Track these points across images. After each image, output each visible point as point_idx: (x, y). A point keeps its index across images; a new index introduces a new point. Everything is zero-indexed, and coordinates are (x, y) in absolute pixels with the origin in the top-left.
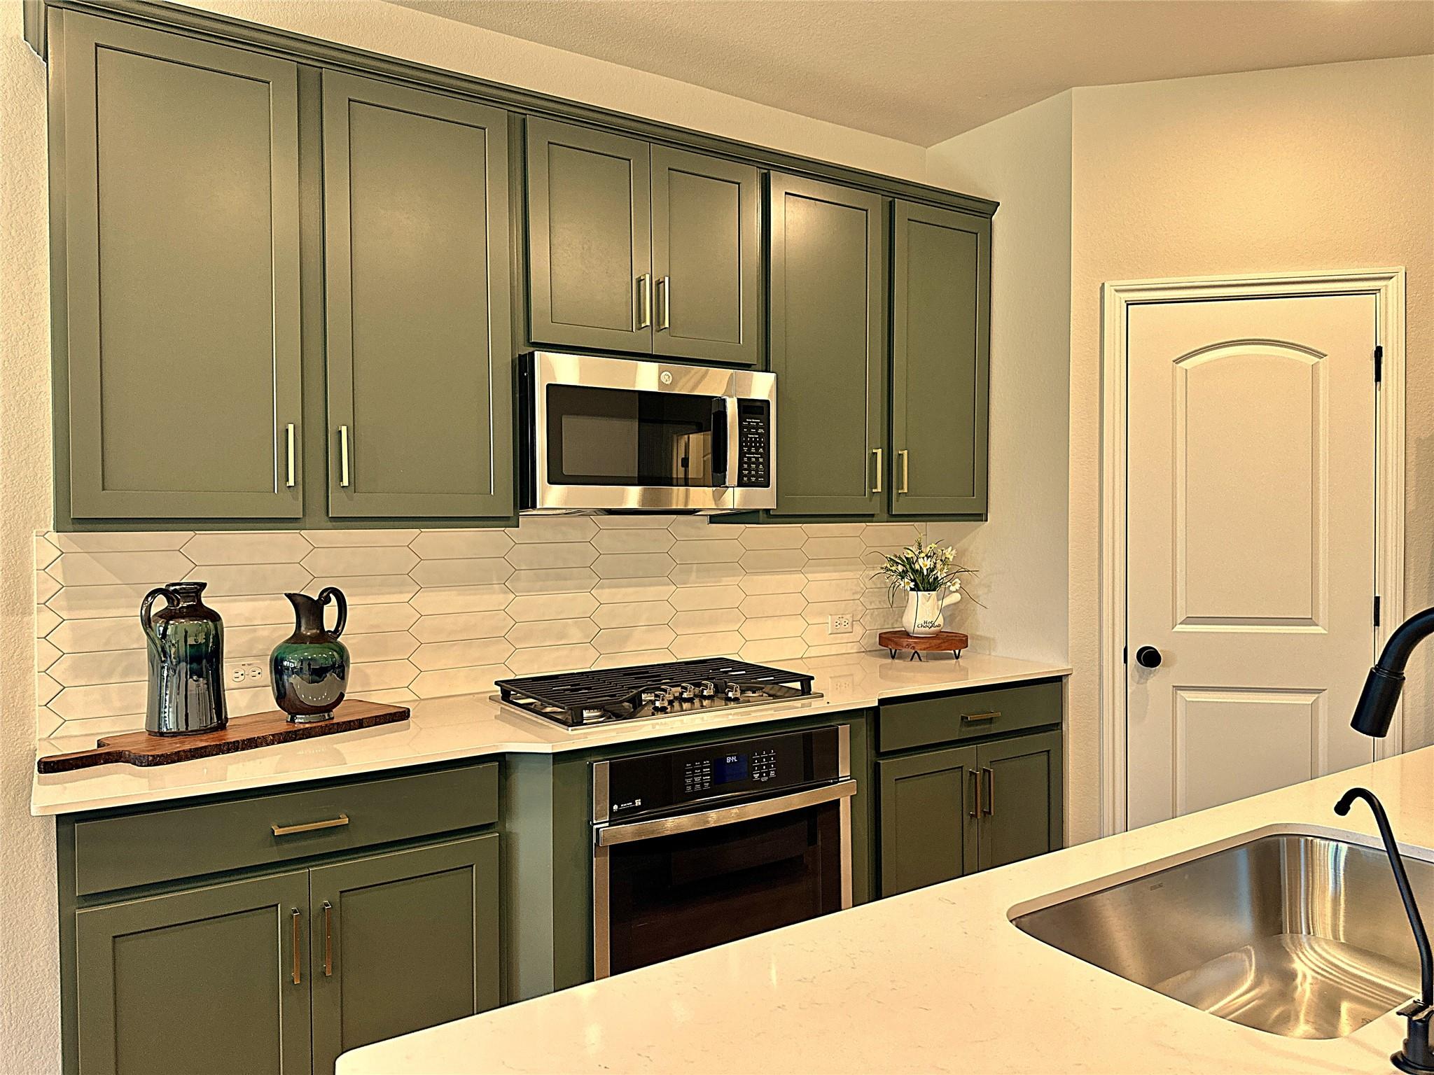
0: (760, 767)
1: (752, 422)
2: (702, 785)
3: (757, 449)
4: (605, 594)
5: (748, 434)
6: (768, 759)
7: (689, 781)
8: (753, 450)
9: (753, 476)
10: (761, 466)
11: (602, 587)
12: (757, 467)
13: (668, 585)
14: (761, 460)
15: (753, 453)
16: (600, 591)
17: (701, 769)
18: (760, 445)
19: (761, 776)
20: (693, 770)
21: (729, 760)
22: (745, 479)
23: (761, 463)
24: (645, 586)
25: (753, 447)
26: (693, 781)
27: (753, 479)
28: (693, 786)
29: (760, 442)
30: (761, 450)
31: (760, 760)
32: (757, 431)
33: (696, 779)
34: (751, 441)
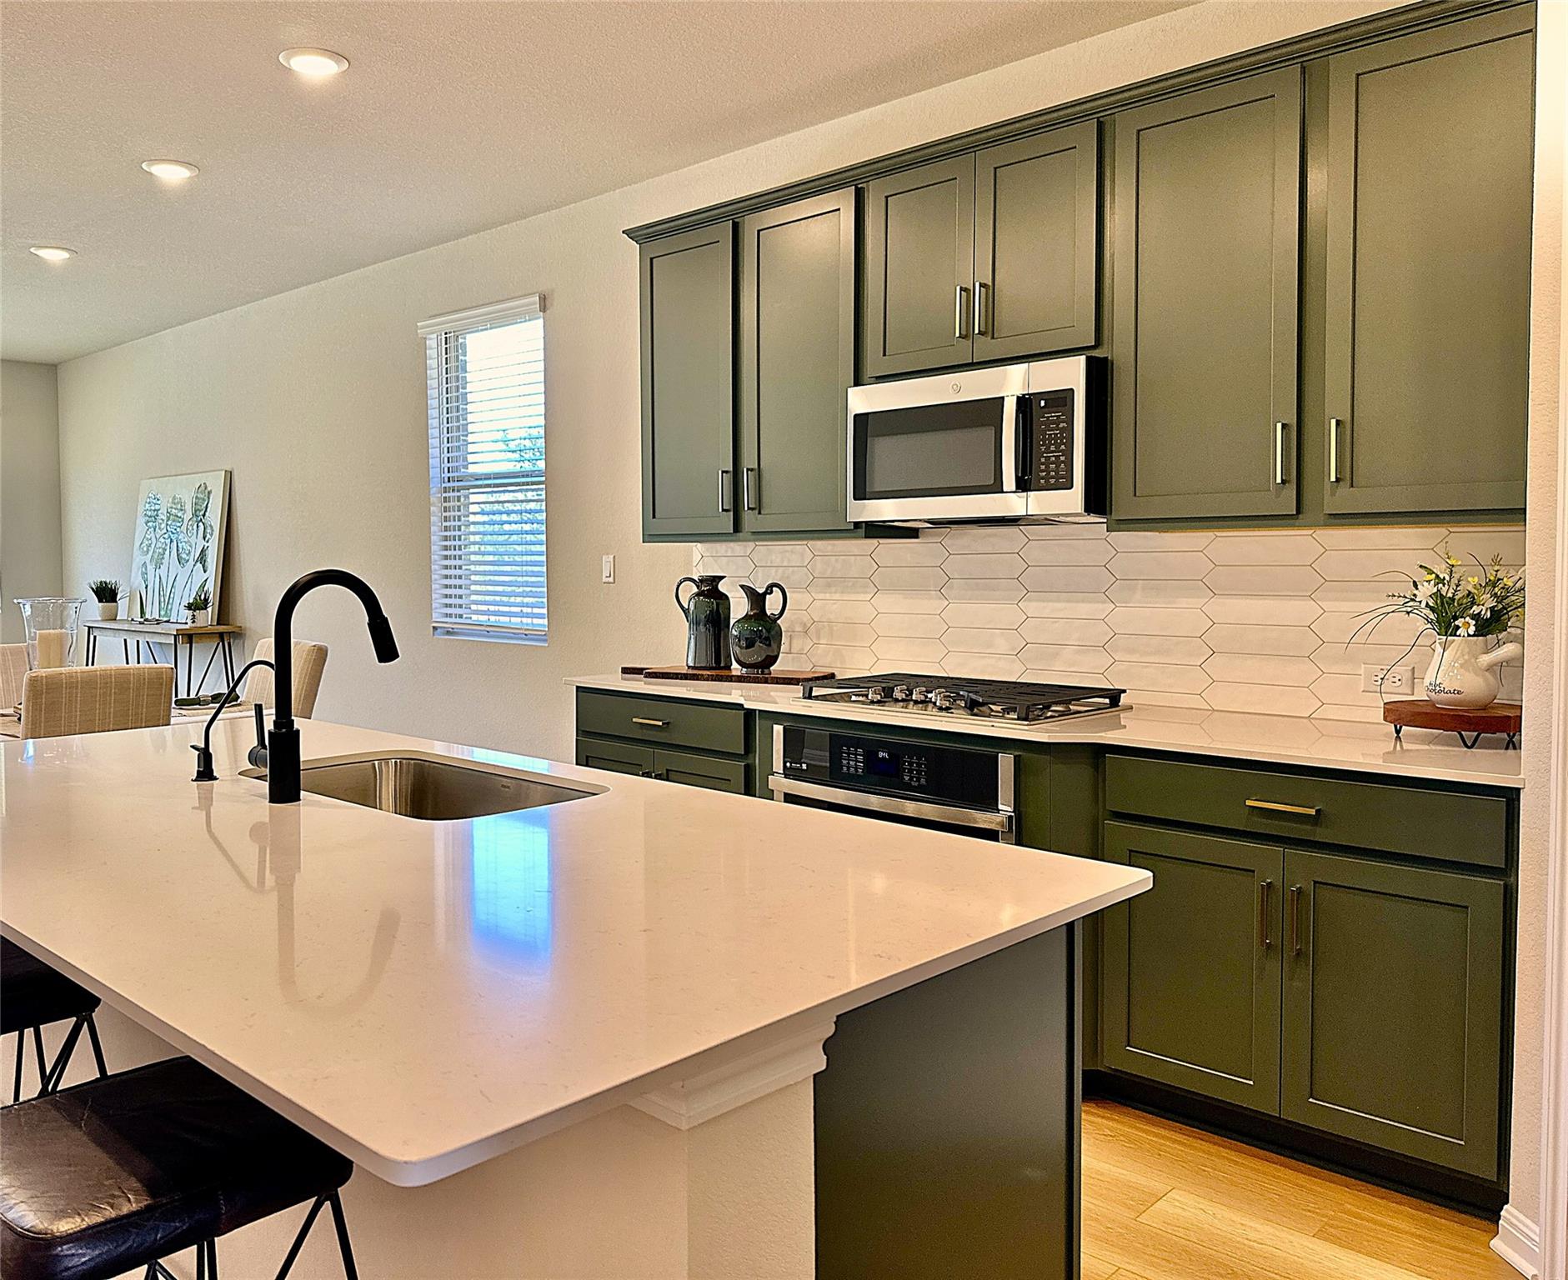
0: (911, 771)
1: (1051, 417)
2: (856, 768)
3: (1058, 446)
4: (1032, 607)
5: (1046, 431)
6: (919, 765)
7: (845, 762)
8: (1053, 448)
9: (1052, 477)
10: (1062, 466)
11: (1030, 601)
12: (1058, 467)
13: (1104, 602)
14: (1062, 458)
15: (1053, 452)
16: (1026, 603)
17: (856, 755)
18: (1062, 441)
19: (911, 779)
20: (849, 754)
21: (881, 755)
22: (1042, 481)
23: (1063, 462)
24: (1077, 602)
25: (1053, 445)
26: (848, 763)
27: (1053, 481)
28: (848, 768)
29: (1062, 438)
30: (1063, 447)
31: (911, 764)
32: (1057, 426)
33: (851, 762)
34: (1050, 438)
